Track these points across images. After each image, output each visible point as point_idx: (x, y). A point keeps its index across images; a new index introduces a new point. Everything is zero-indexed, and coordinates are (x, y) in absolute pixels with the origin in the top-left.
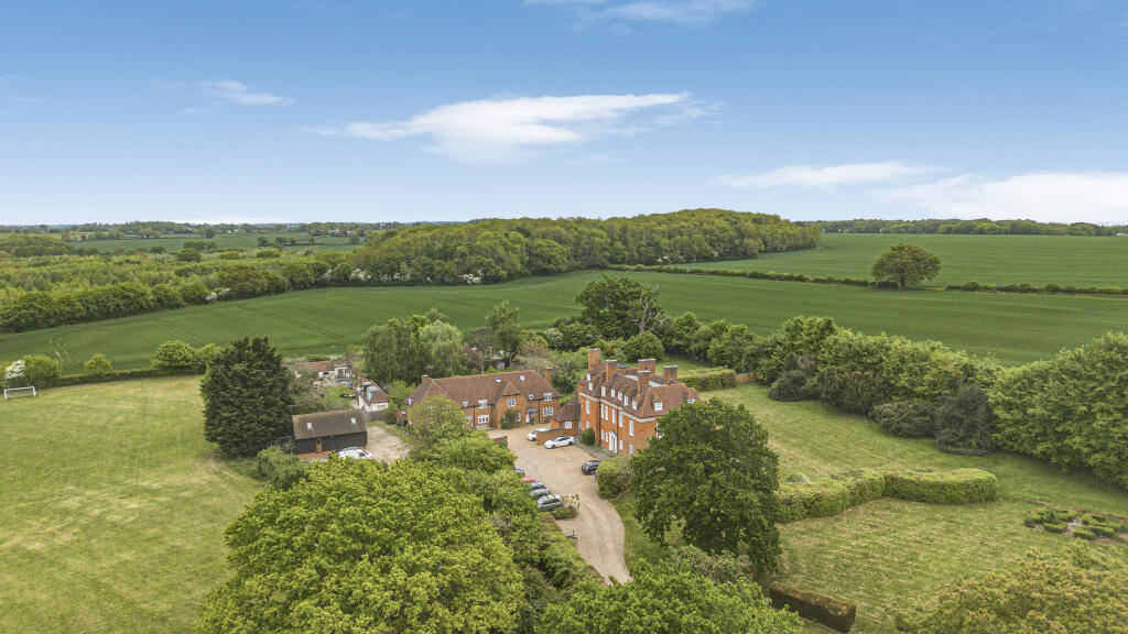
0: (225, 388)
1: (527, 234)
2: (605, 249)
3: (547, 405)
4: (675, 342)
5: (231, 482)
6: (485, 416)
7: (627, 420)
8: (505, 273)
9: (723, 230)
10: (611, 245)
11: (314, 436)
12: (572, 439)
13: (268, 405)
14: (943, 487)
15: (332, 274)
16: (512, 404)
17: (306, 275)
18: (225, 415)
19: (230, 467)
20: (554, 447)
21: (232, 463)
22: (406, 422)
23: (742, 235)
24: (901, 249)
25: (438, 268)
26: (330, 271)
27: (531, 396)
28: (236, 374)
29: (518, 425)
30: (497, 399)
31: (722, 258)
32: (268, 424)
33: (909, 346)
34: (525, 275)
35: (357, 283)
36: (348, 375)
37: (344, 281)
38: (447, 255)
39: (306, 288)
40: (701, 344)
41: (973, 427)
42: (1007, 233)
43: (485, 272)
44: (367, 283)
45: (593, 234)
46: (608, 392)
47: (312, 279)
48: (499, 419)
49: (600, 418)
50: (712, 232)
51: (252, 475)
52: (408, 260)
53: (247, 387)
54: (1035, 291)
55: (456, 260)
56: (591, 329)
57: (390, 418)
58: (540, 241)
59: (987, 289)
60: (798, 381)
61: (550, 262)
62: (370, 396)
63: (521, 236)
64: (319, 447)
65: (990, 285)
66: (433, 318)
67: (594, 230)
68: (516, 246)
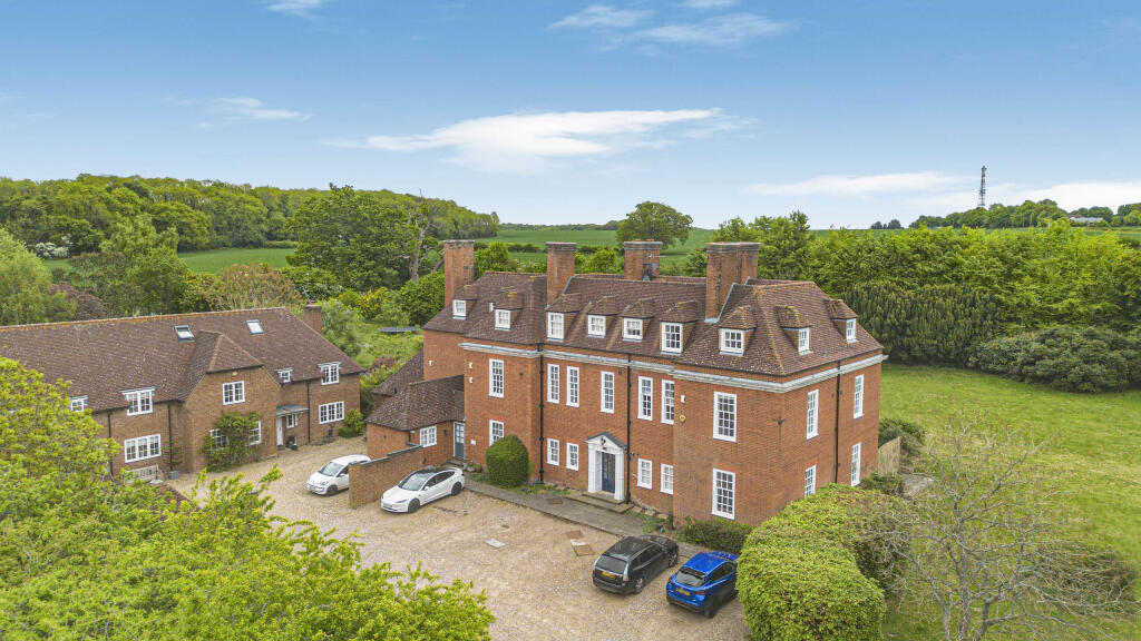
2: (260, 221)
6: (148, 440)
7: (700, 391)
12: (458, 476)
16: (237, 396)
20: (415, 506)
27: (287, 374)
43: (75, 239)
49: (542, 404)
55: (22, 220)
58: (163, 203)
63: (133, 195)
67: (243, 196)
68: (128, 205)
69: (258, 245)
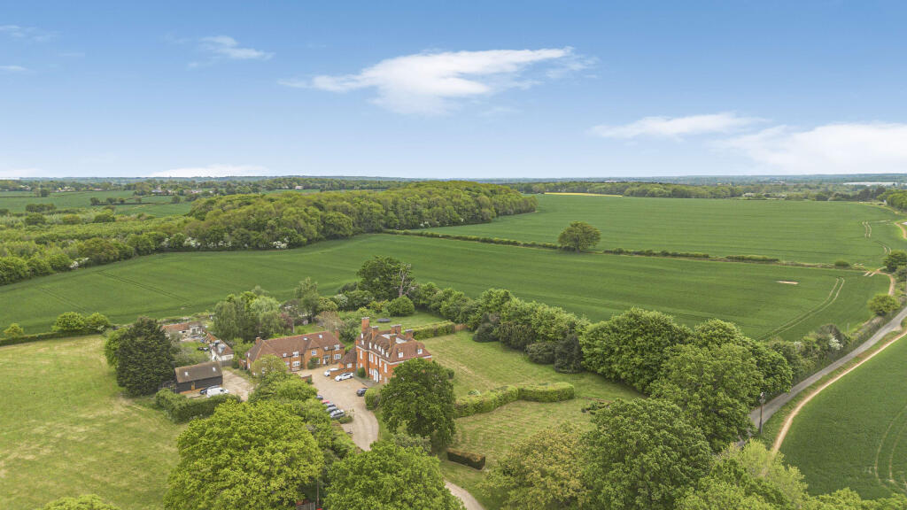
0: (131, 353)
1: (321, 208)
2: (381, 218)
3: (337, 353)
4: (422, 302)
5: (139, 412)
6: (298, 362)
7: (383, 363)
8: (305, 240)
9: (467, 202)
10: (386, 215)
11: (190, 380)
12: (352, 374)
13: (159, 362)
14: (547, 393)
15: (170, 241)
16: (314, 353)
17: (148, 244)
18: (131, 370)
19: (136, 403)
20: (341, 380)
21: (137, 400)
22: (246, 368)
23: (480, 206)
24: (577, 225)
25: (254, 237)
26: (167, 240)
27: (326, 348)
28: (138, 345)
29: (319, 366)
30: (305, 351)
31: (467, 223)
32: (159, 374)
33: (547, 309)
34: (320, 239)
35: (189, 249)
36: (199, 332)
37: (178, 247)
38: (260, 227)
39: (148, 254)
40: (436, 304)
41: (571, 358)
42: (670, 196)
43: (290, 239)
44: (198, 249)
45: (371, 207)
46: (373, 346)
47: (153, 247)
48: (306, 363)
49: (368, 361)
50: (459, 204)
51: (153, 407)
52: (230, 231)
53: (146, 352)
54: (655, 254)
55: (268, 231)
56: (367, 294)
57: (235, 365)
58: (331, 214)
59: (627, 253)
60: (489, 330)
61: (339, 229)
62: (220, 350)
63: (317, 210)
64: (193, 387)
65: (629, 250)
66: (259, 293)
67: (373, 203)
68: (313, 218)
69: (380, 231)
